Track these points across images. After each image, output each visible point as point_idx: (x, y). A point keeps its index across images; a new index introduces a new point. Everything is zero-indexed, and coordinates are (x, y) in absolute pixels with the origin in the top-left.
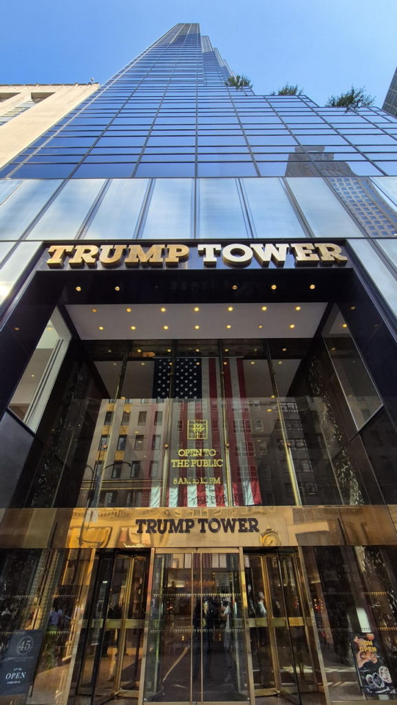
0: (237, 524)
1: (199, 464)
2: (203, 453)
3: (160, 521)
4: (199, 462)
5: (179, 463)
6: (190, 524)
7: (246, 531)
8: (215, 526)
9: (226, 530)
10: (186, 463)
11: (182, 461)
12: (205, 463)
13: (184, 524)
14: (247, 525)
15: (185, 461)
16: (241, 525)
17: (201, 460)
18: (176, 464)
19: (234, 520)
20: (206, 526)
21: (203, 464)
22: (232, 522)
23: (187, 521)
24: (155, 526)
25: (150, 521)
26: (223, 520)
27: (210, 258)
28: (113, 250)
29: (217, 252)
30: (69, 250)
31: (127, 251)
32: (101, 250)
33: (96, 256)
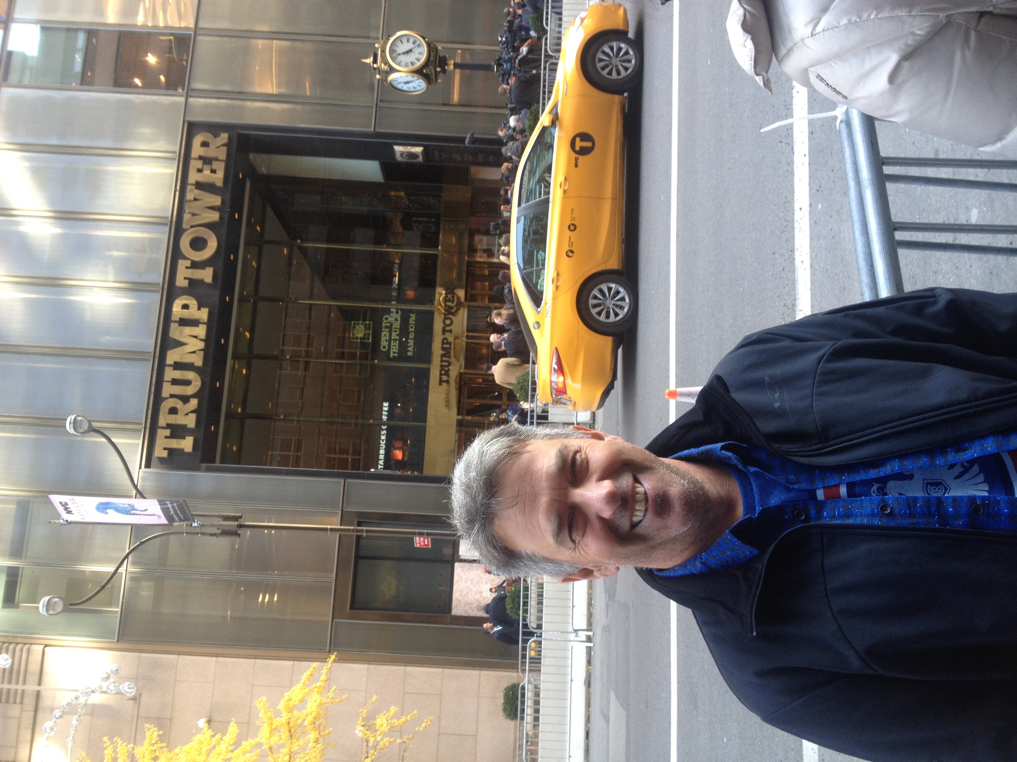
1: (396, 331)
2: (386, 327)
3: (442, 366)
4: (395, 331)
5: (394, 350)
6: (445, 341)
8: (448, 322)
10: (395, 344)
11: (392, 347)
12: (396, 327)
13: (445, 346)
15: (392, 344)
17: (393, 329)
18: (394, 353)
24: (444, 370)
25: (441, 374)
27: (207, 275)
28: (175, 382)
29: (195, 265)
30: (168, 432)
31: (177, 366)
32: (172, 396)
33: (185, 399)
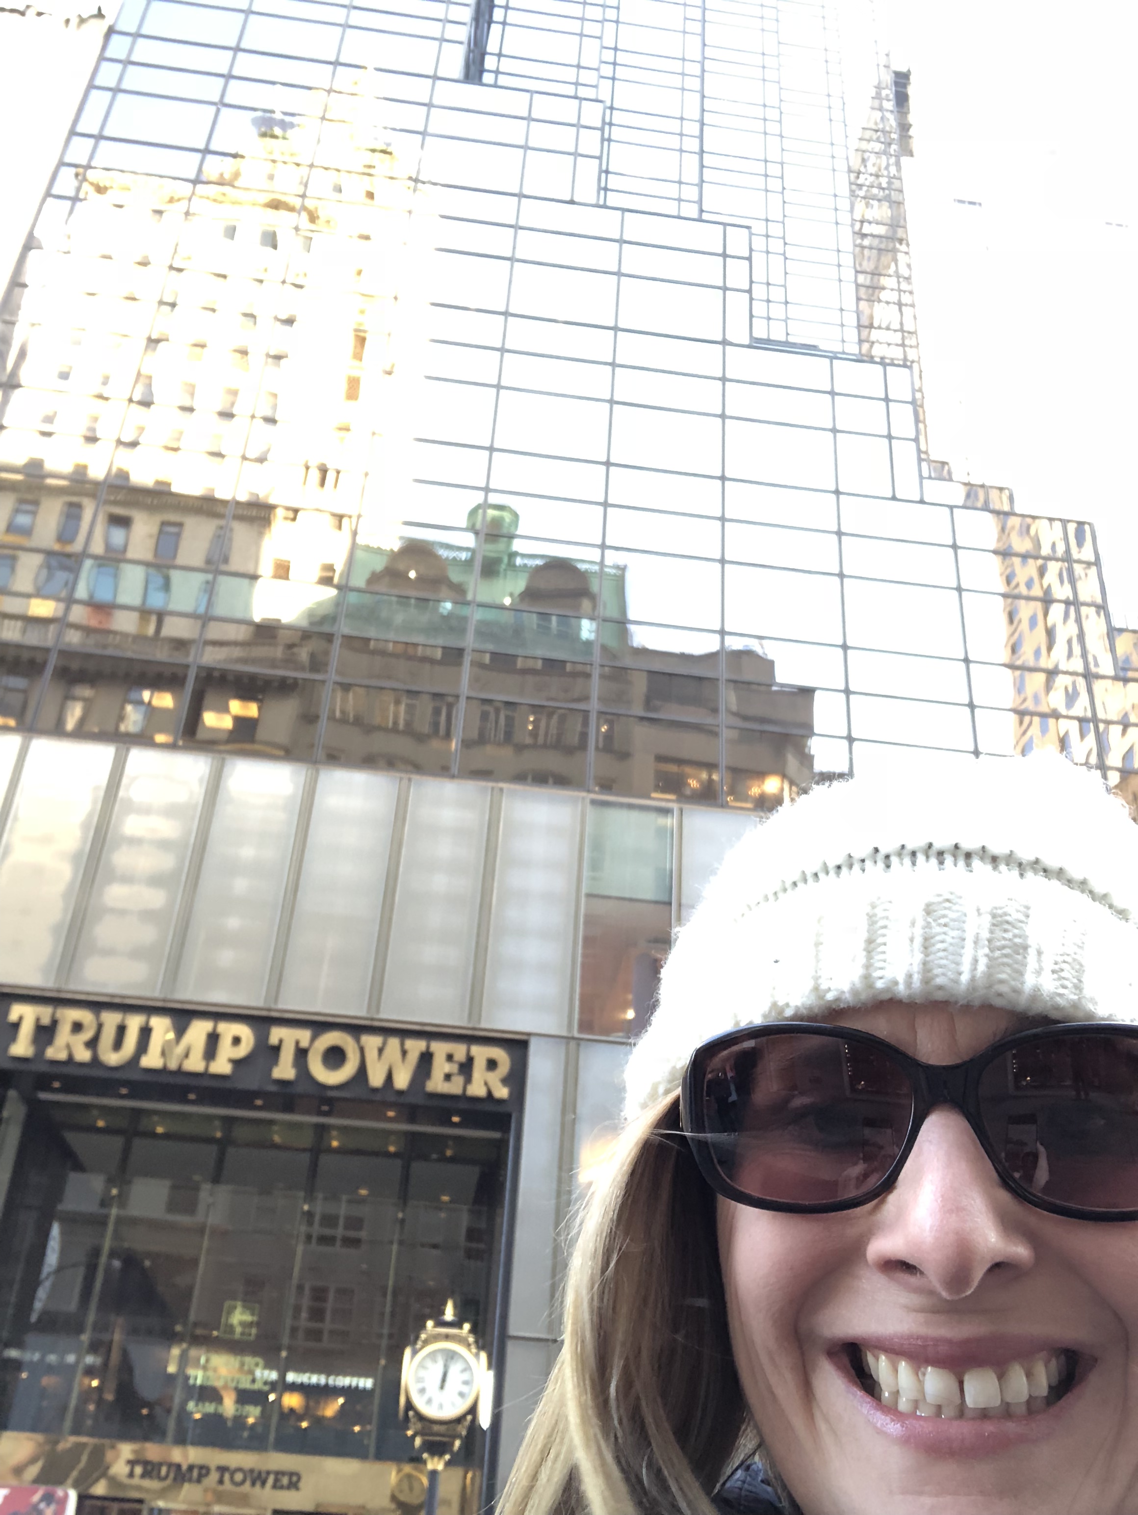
0: (271, 1477)
2: (243, 1363)
3: (161, 1463)
6: (204, 1472)
7: (282, 1487)
8: (239, 1476)
9: (253, 1484)
13: (196, 1471)
14: (285, 1481)
16: (276, 1480)
18: (195, 1377)
19: (268, 1473)
20: (227, 1476)
22: (264, 1475)
23: (201, 1467)
24: (152, 1471)
25: (147, 1462)
26: (252, 1471)
27: (285, 1070)
28: (121, 1030)
29: (301, 1054)
30: (46, 1021)
31: (146, 1032)
32: (100, 1027)
33: (92, 1044)
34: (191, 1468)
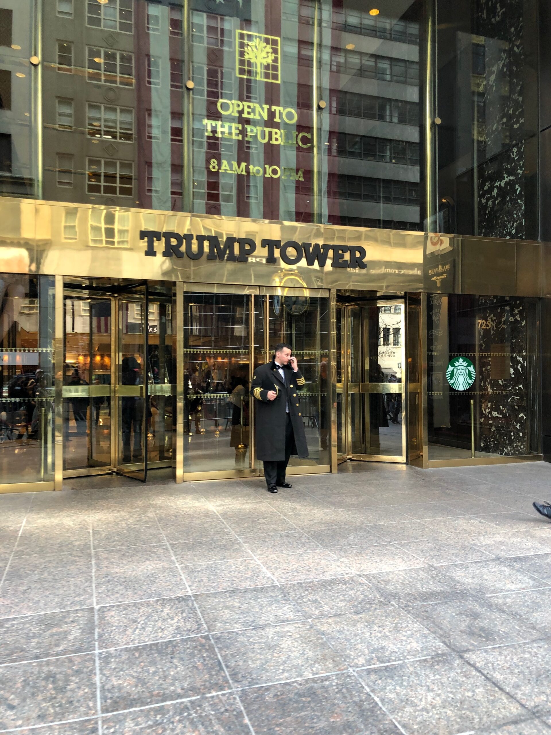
0: (331, 253)
1: (263, 137)
2: (272, 115)
3: (188, 237)
4: (263, 132)
5: (220, 129)
6: (247, 247)
7: (345, 265)
8: (291, 252)
9: (311, 262)
10: (234, 131)
11: (227, 125)
12: (274, 136)
13: (236, 246)
14: (347, 256)
15: (234, 125)
16: (337, 257)
17: (267, 130)
19: (326, 247)
20: (277, 253)
21: (270, 138)
22: (322, 251)
23: (242, 242)
24: (180, 244)
25: (168, 235)
26: (306, 246)
34: (231, 240)
